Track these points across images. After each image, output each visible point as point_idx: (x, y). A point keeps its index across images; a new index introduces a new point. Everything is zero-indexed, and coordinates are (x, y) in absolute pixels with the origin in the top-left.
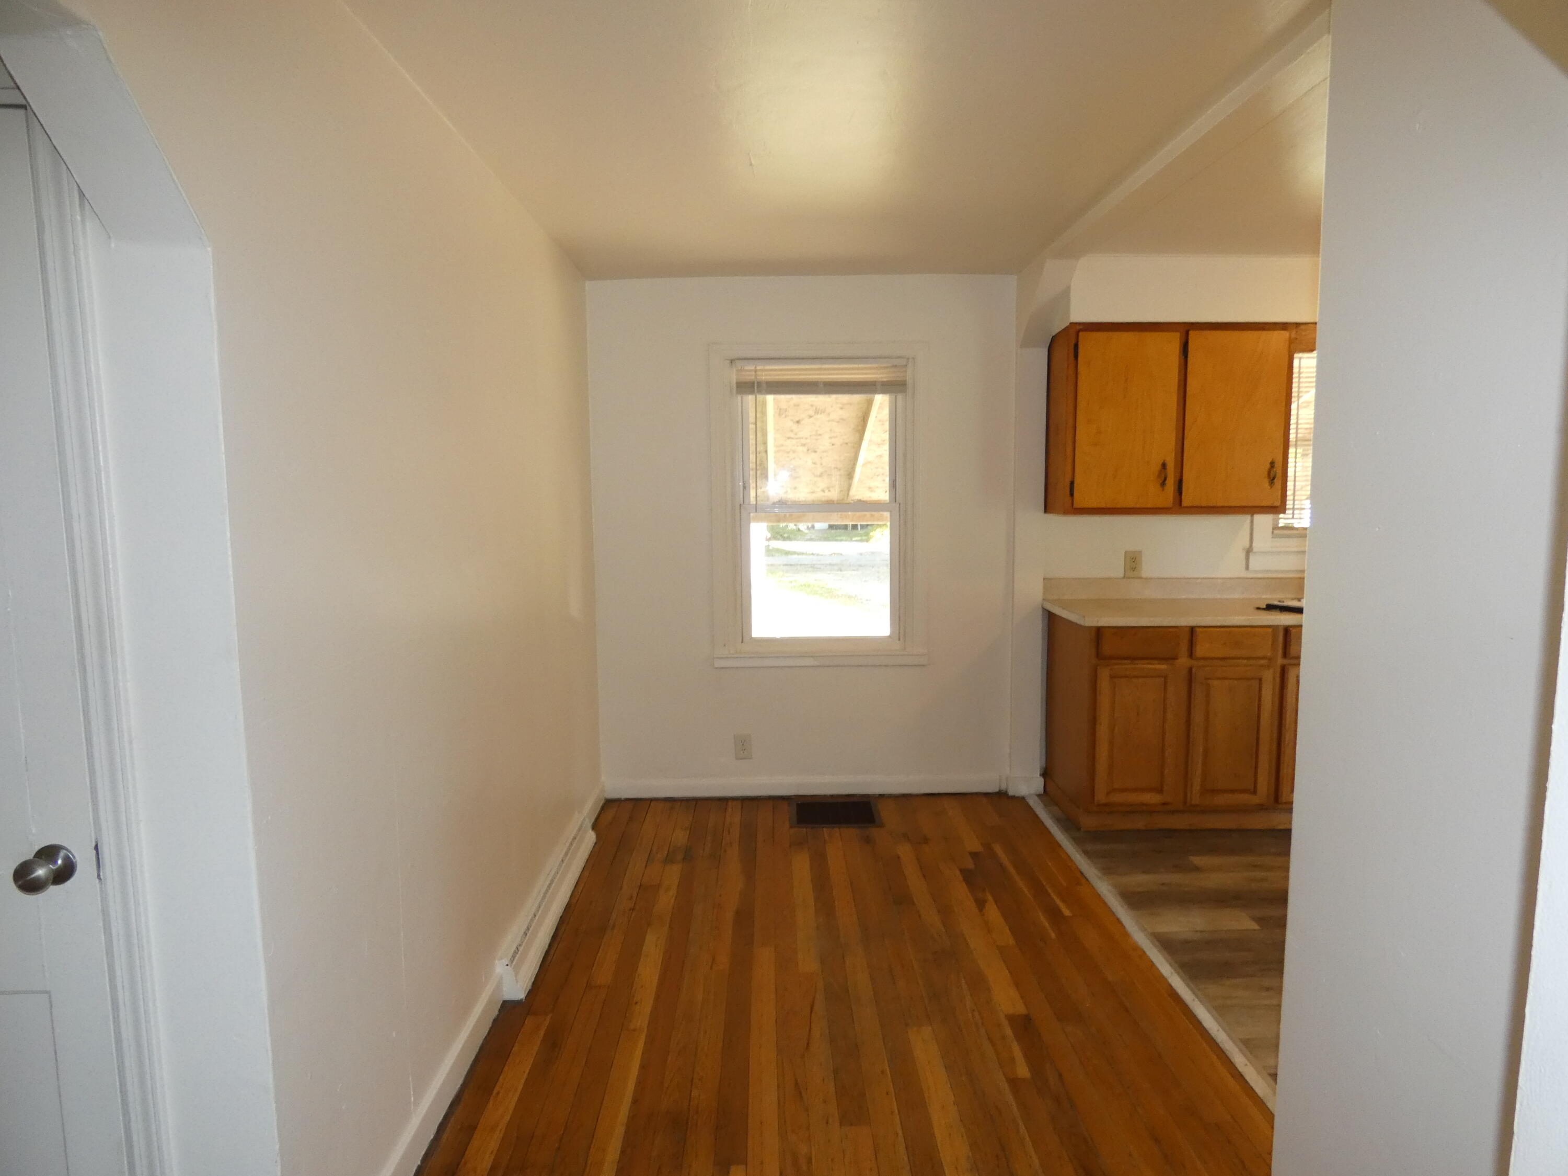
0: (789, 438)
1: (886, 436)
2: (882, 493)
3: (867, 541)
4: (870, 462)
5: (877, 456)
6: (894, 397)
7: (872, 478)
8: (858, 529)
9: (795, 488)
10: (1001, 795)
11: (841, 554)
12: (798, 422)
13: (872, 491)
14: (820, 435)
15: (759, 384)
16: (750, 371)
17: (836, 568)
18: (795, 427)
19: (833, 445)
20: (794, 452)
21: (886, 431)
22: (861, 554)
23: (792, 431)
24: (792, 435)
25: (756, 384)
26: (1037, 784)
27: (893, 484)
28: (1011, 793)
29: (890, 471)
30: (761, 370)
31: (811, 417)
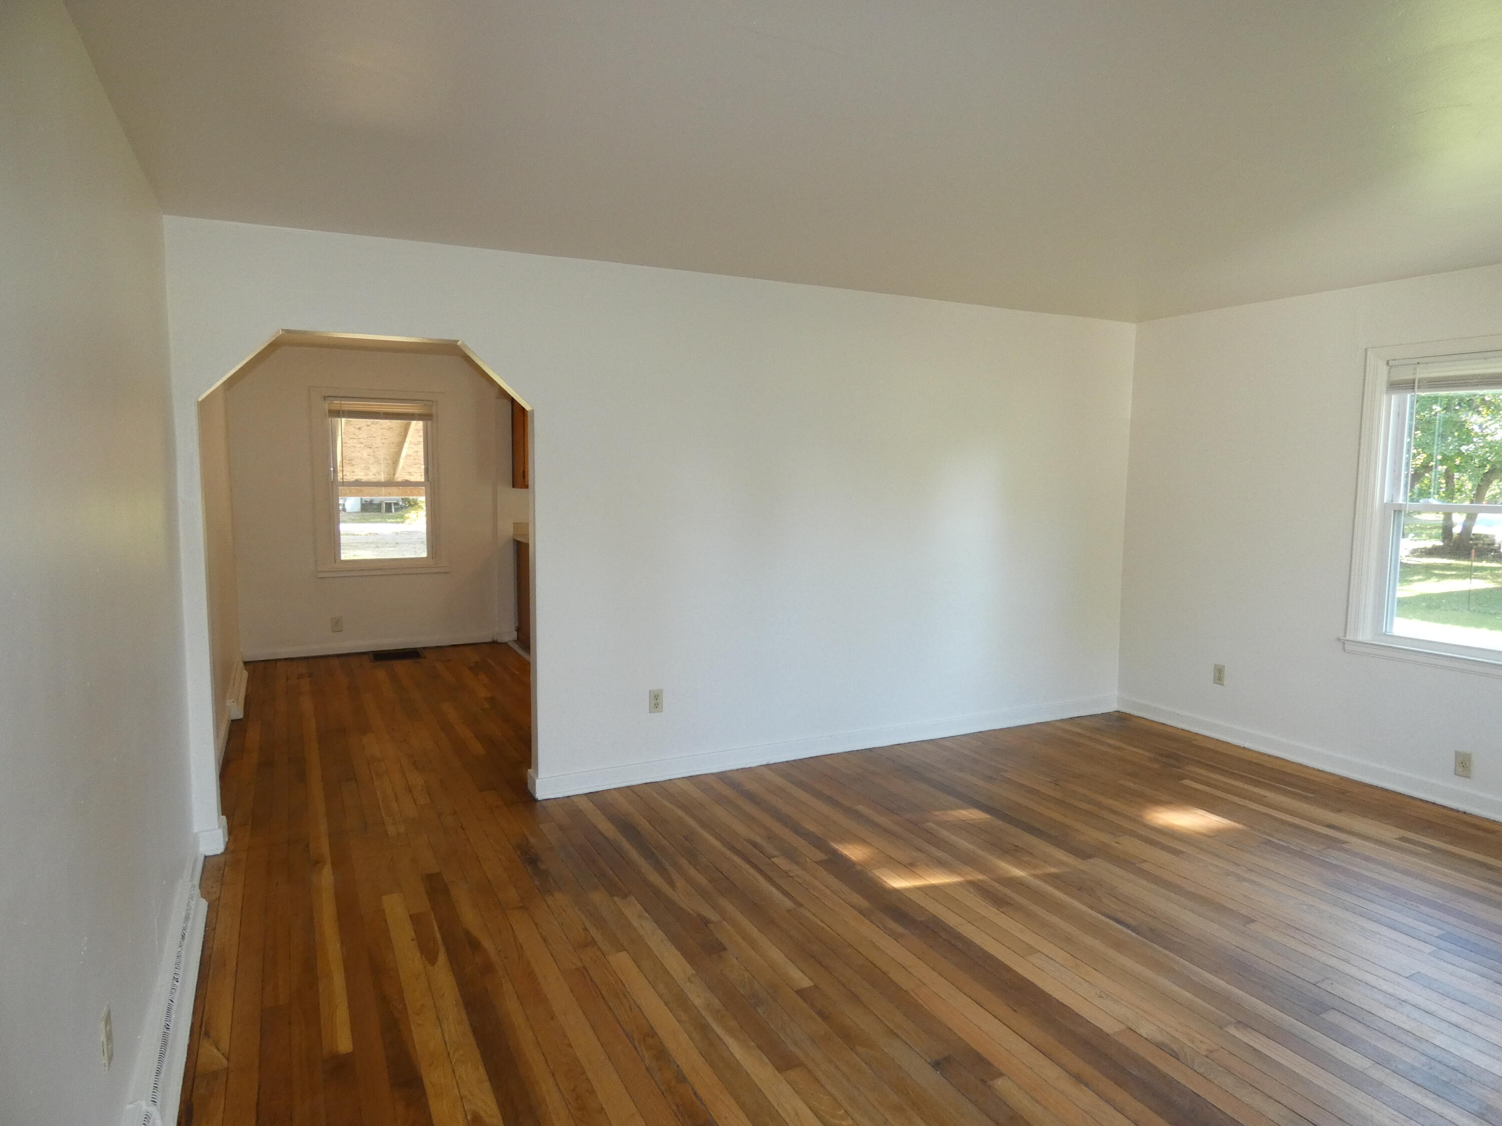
0: (351, 438)
1: (421, 439)
2: (419, 476)
3: (402, 522)
4: (410, 456)
5: (415, 452)
6: (425, 422)
7: (411, 466)
8: (391, 512)
9: (353, 472)
10: (494, 643)
11: (377, 534)
12: (359, 429)
13: (411, 475)
14: (374, 437)
15: (343, 411)
16: (337, 404)
17: (373, 546)
18: (356, 432)
19: (383, 443)
20: (354, 447)
21: (421, 436)
22: (397, 533)
23: (354, 434)
24: (354, 436)
25: (341, 412)
26: (514, 635)
27: (427, 471)
28: (499, 641)
29: (424, 462)
30: (344, 404)
31: (368, 426)
